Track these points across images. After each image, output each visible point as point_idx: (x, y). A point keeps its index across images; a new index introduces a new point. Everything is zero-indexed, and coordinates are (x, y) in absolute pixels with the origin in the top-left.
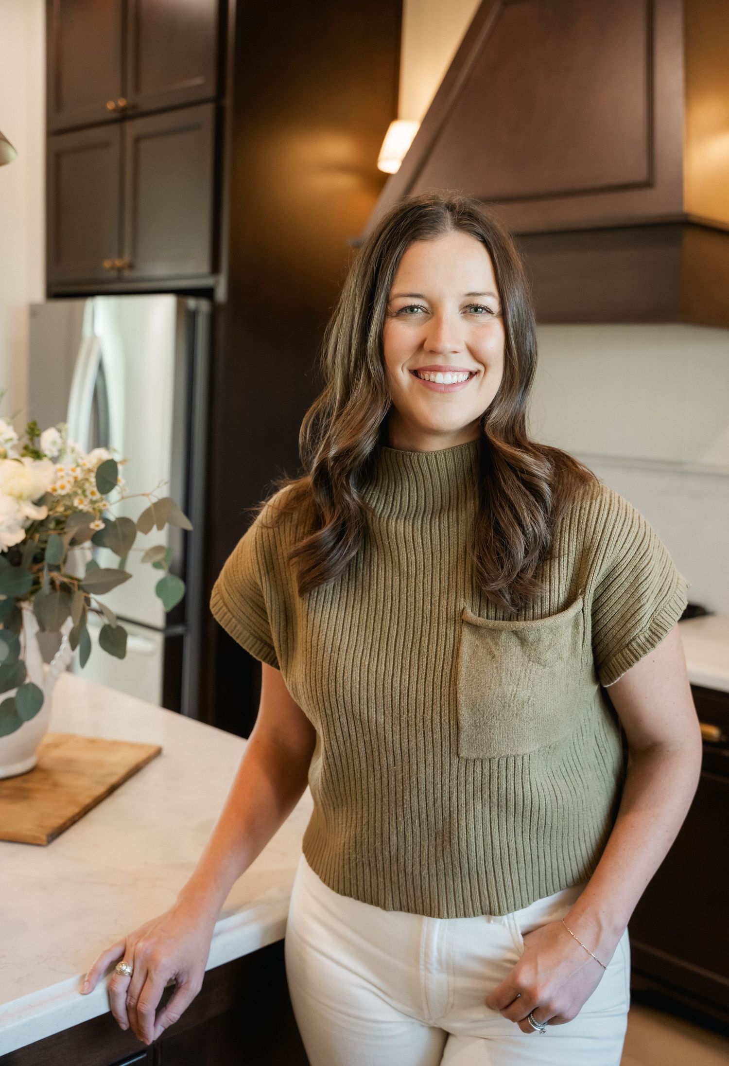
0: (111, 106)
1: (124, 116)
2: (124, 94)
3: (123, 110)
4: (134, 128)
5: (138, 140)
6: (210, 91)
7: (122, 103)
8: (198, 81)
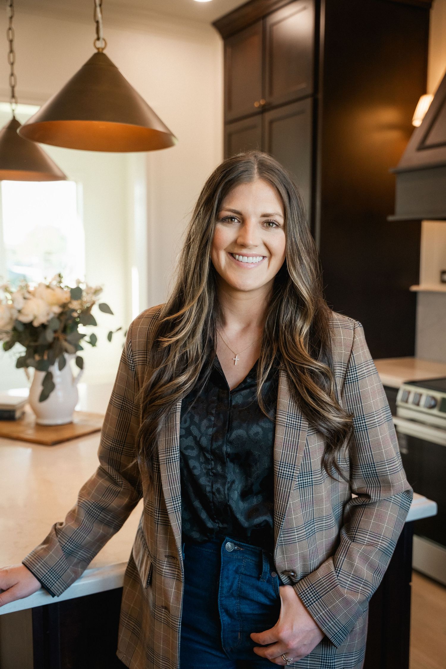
0: (256, 105)
1: (264, 109)
2: (263, 97)
3: (263, 106)
4: (269, 116)
5: (271, 122)
6: (310, 91)
7: (262, 102)
8: (303, 85)
